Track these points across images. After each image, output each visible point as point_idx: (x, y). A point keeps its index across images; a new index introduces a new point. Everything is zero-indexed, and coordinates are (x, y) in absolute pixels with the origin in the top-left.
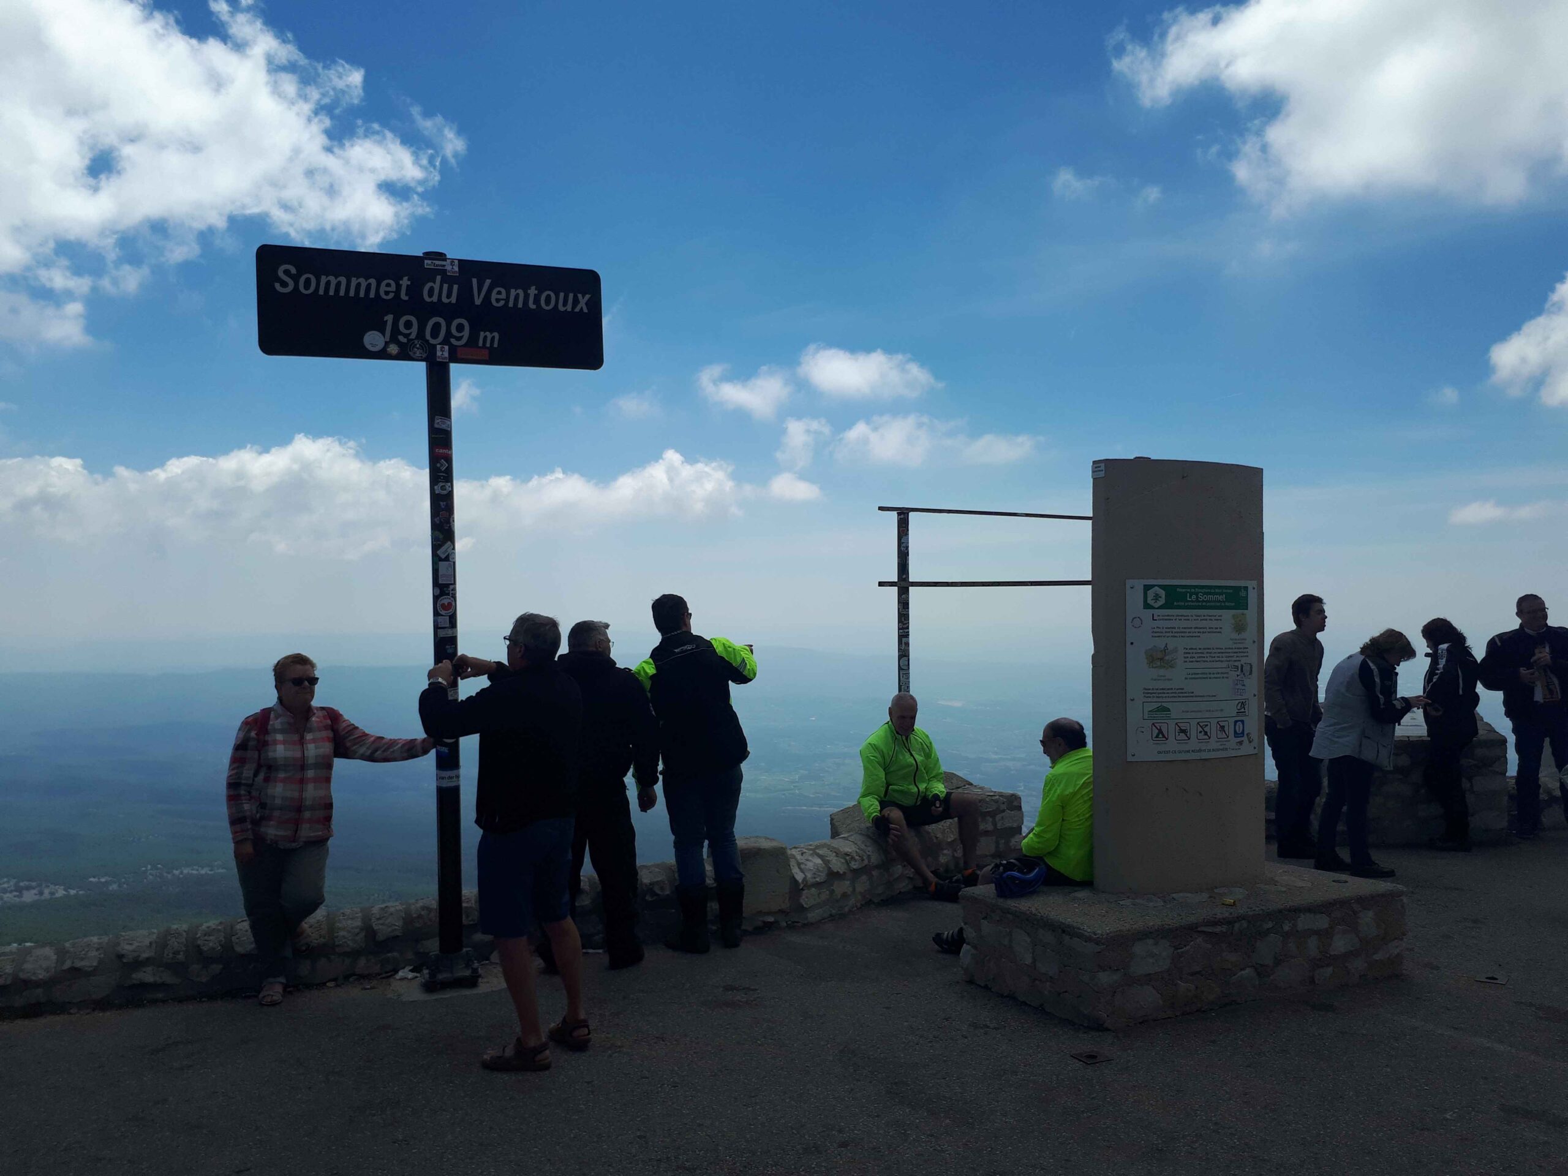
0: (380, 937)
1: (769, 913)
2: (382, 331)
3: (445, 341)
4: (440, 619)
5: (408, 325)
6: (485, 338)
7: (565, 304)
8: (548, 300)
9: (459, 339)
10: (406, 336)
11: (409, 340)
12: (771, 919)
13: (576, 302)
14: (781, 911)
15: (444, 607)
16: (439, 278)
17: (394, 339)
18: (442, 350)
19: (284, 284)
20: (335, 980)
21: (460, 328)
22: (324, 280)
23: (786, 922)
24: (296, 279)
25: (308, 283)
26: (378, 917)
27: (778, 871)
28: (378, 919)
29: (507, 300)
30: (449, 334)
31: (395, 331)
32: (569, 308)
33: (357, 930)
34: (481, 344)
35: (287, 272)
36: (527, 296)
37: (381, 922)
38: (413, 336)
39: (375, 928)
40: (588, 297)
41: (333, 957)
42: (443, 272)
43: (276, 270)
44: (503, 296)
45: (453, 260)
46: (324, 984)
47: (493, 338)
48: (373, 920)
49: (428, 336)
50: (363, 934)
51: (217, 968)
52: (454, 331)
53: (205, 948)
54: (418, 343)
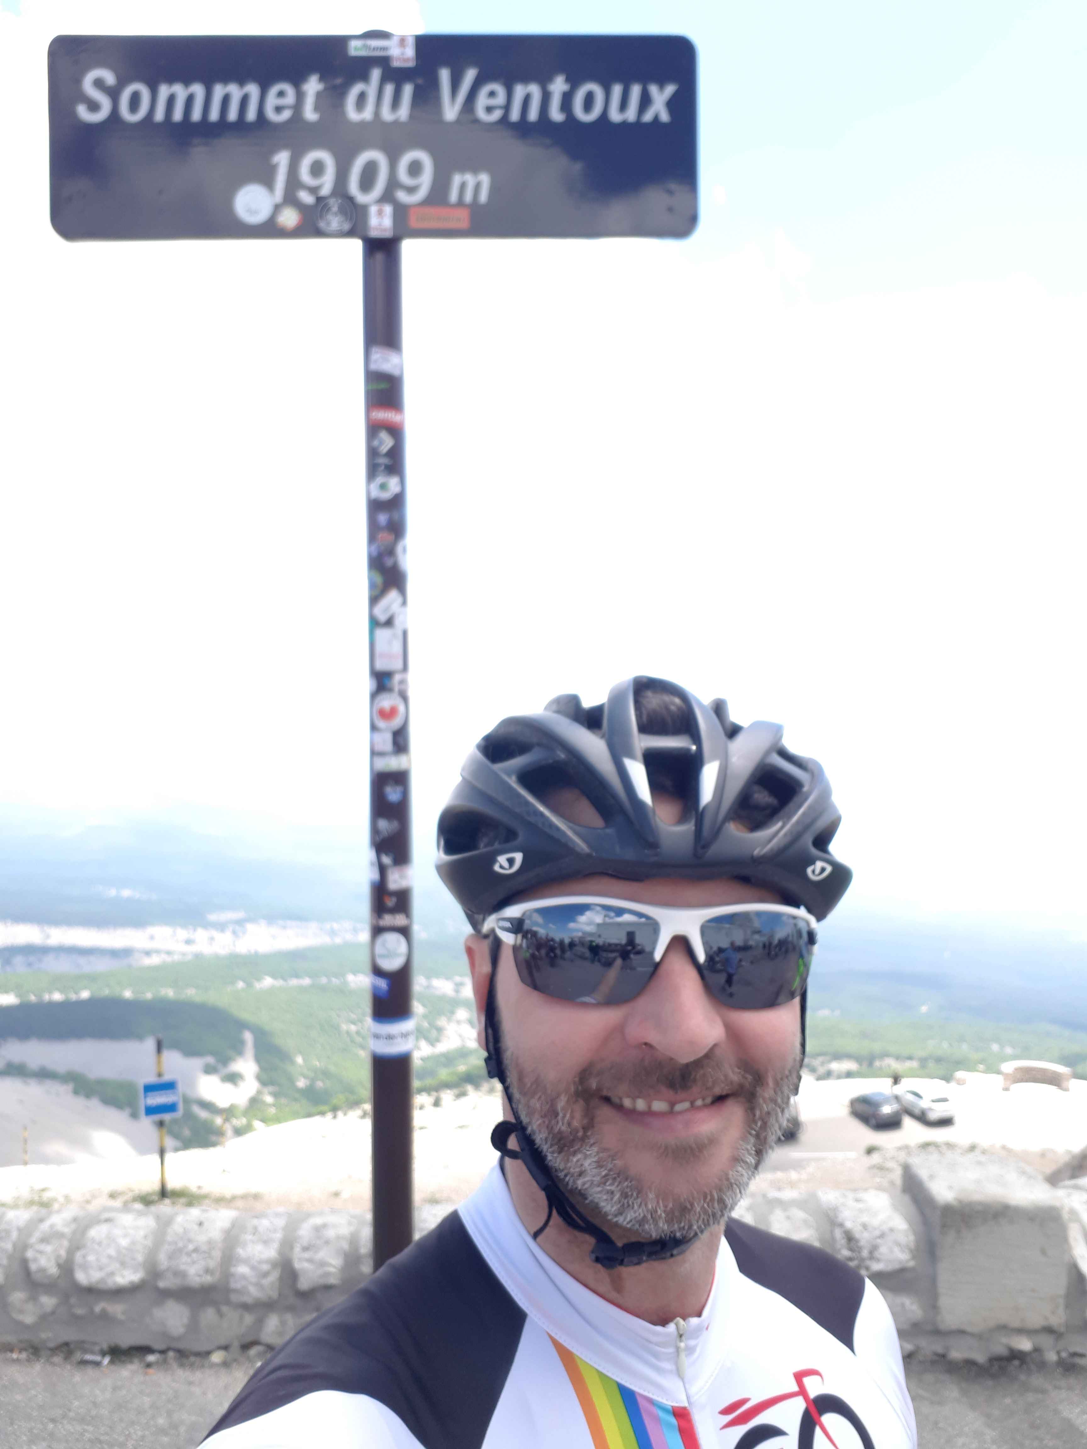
0: (304, 1284)
1: (1021, 1331)
2: (268, 183)
3: (387, 197)
4: (378, 737)
5: (317, 169)
6: (463, 186)
7: (623, 105)
8: (589, 102)
9: (411, 190)
10: (313, 190)
11: (319, 199)
12: (1025, 1345)
13: (646, 101)
14: (1049, 1330)
15: (387, 715)
16: (376, 74)
17: (290, 199)
18: (380, 213)
19: (94, 107)
20: (226, 1348)
21: (415, 169)
22: (164, 91)
23: (1058, 1353)
24: (114, 93)
25: (135, 102)
26: (305, 1244)
27: (1043, 1252)
28: (306, 1249)
29: (507, 107)
30: (393, 184)
31: (293, 183)
32: (631, 114)
33: (265, 1267)
34: (454, 197)
35: (99, 83)
36: (546, 97)
37: (306, 1255)
38: (326, 190)
39: (297, 1265)
40: (670, 89)
41: (225, 1309)
42: (384, 62)
43: (78, 81)
44: (500, 99)
45: (402, 41)
46: (208, 1353)
47: (478, 187)
48: (297, 1249)
49: (353, 187)
50: (274, 1276)
51: (48, 1302)
52: (403, 175)
53: (33, 1267)
54: (334, 204)
